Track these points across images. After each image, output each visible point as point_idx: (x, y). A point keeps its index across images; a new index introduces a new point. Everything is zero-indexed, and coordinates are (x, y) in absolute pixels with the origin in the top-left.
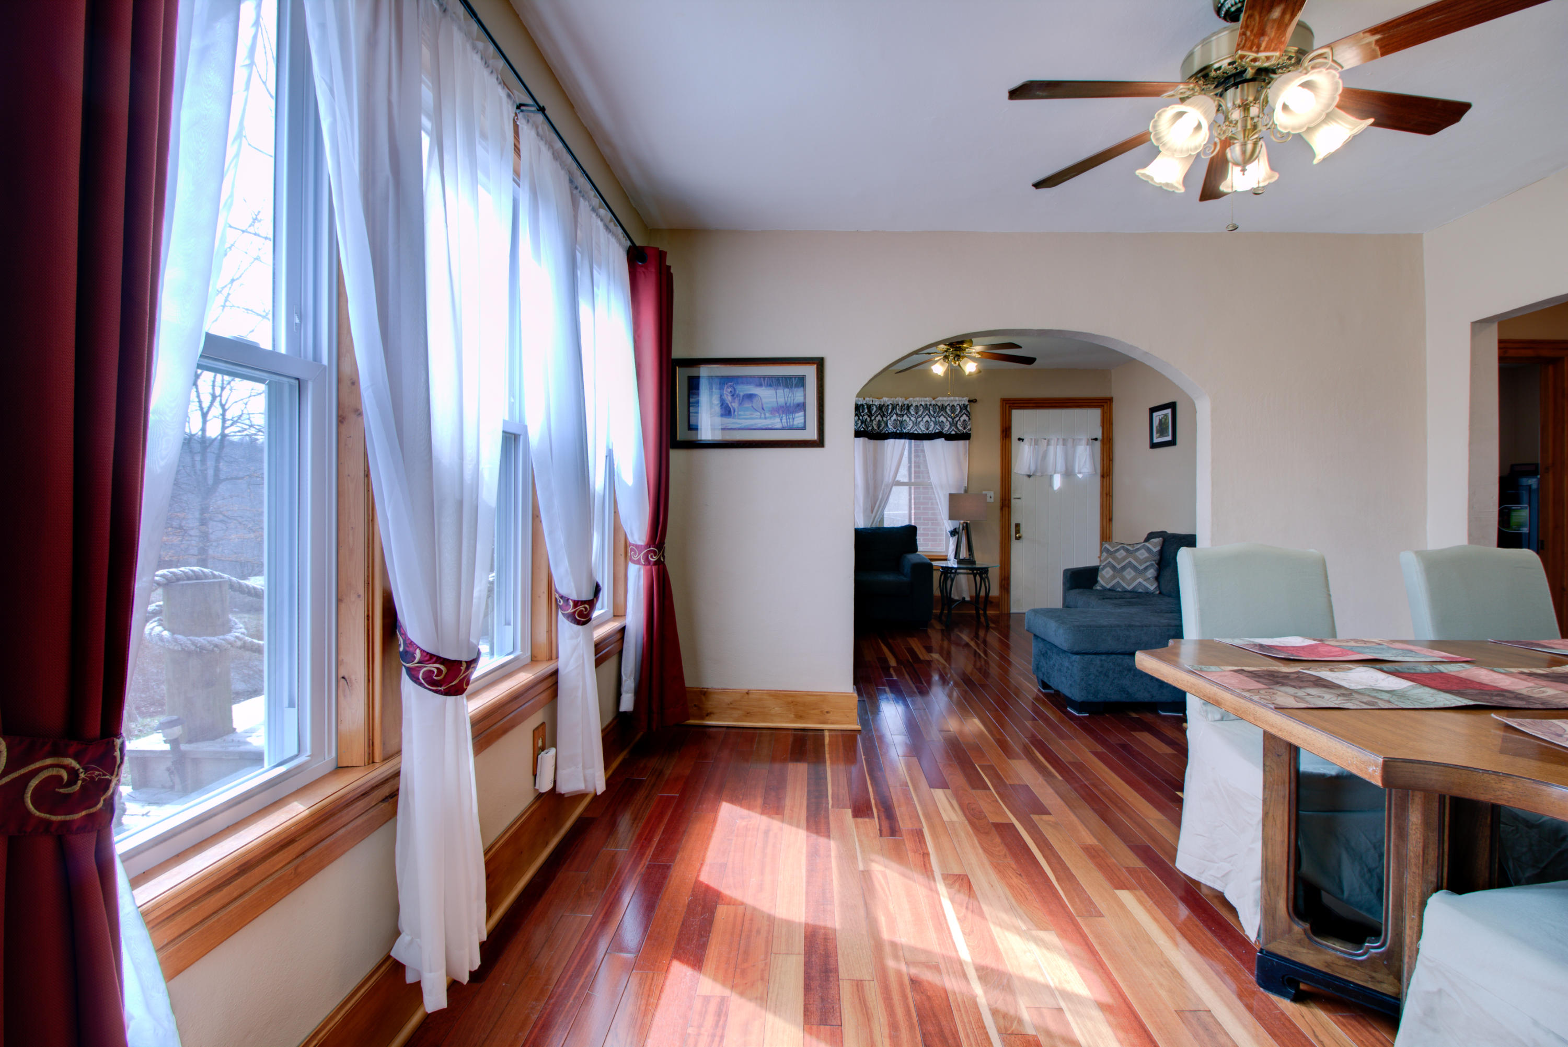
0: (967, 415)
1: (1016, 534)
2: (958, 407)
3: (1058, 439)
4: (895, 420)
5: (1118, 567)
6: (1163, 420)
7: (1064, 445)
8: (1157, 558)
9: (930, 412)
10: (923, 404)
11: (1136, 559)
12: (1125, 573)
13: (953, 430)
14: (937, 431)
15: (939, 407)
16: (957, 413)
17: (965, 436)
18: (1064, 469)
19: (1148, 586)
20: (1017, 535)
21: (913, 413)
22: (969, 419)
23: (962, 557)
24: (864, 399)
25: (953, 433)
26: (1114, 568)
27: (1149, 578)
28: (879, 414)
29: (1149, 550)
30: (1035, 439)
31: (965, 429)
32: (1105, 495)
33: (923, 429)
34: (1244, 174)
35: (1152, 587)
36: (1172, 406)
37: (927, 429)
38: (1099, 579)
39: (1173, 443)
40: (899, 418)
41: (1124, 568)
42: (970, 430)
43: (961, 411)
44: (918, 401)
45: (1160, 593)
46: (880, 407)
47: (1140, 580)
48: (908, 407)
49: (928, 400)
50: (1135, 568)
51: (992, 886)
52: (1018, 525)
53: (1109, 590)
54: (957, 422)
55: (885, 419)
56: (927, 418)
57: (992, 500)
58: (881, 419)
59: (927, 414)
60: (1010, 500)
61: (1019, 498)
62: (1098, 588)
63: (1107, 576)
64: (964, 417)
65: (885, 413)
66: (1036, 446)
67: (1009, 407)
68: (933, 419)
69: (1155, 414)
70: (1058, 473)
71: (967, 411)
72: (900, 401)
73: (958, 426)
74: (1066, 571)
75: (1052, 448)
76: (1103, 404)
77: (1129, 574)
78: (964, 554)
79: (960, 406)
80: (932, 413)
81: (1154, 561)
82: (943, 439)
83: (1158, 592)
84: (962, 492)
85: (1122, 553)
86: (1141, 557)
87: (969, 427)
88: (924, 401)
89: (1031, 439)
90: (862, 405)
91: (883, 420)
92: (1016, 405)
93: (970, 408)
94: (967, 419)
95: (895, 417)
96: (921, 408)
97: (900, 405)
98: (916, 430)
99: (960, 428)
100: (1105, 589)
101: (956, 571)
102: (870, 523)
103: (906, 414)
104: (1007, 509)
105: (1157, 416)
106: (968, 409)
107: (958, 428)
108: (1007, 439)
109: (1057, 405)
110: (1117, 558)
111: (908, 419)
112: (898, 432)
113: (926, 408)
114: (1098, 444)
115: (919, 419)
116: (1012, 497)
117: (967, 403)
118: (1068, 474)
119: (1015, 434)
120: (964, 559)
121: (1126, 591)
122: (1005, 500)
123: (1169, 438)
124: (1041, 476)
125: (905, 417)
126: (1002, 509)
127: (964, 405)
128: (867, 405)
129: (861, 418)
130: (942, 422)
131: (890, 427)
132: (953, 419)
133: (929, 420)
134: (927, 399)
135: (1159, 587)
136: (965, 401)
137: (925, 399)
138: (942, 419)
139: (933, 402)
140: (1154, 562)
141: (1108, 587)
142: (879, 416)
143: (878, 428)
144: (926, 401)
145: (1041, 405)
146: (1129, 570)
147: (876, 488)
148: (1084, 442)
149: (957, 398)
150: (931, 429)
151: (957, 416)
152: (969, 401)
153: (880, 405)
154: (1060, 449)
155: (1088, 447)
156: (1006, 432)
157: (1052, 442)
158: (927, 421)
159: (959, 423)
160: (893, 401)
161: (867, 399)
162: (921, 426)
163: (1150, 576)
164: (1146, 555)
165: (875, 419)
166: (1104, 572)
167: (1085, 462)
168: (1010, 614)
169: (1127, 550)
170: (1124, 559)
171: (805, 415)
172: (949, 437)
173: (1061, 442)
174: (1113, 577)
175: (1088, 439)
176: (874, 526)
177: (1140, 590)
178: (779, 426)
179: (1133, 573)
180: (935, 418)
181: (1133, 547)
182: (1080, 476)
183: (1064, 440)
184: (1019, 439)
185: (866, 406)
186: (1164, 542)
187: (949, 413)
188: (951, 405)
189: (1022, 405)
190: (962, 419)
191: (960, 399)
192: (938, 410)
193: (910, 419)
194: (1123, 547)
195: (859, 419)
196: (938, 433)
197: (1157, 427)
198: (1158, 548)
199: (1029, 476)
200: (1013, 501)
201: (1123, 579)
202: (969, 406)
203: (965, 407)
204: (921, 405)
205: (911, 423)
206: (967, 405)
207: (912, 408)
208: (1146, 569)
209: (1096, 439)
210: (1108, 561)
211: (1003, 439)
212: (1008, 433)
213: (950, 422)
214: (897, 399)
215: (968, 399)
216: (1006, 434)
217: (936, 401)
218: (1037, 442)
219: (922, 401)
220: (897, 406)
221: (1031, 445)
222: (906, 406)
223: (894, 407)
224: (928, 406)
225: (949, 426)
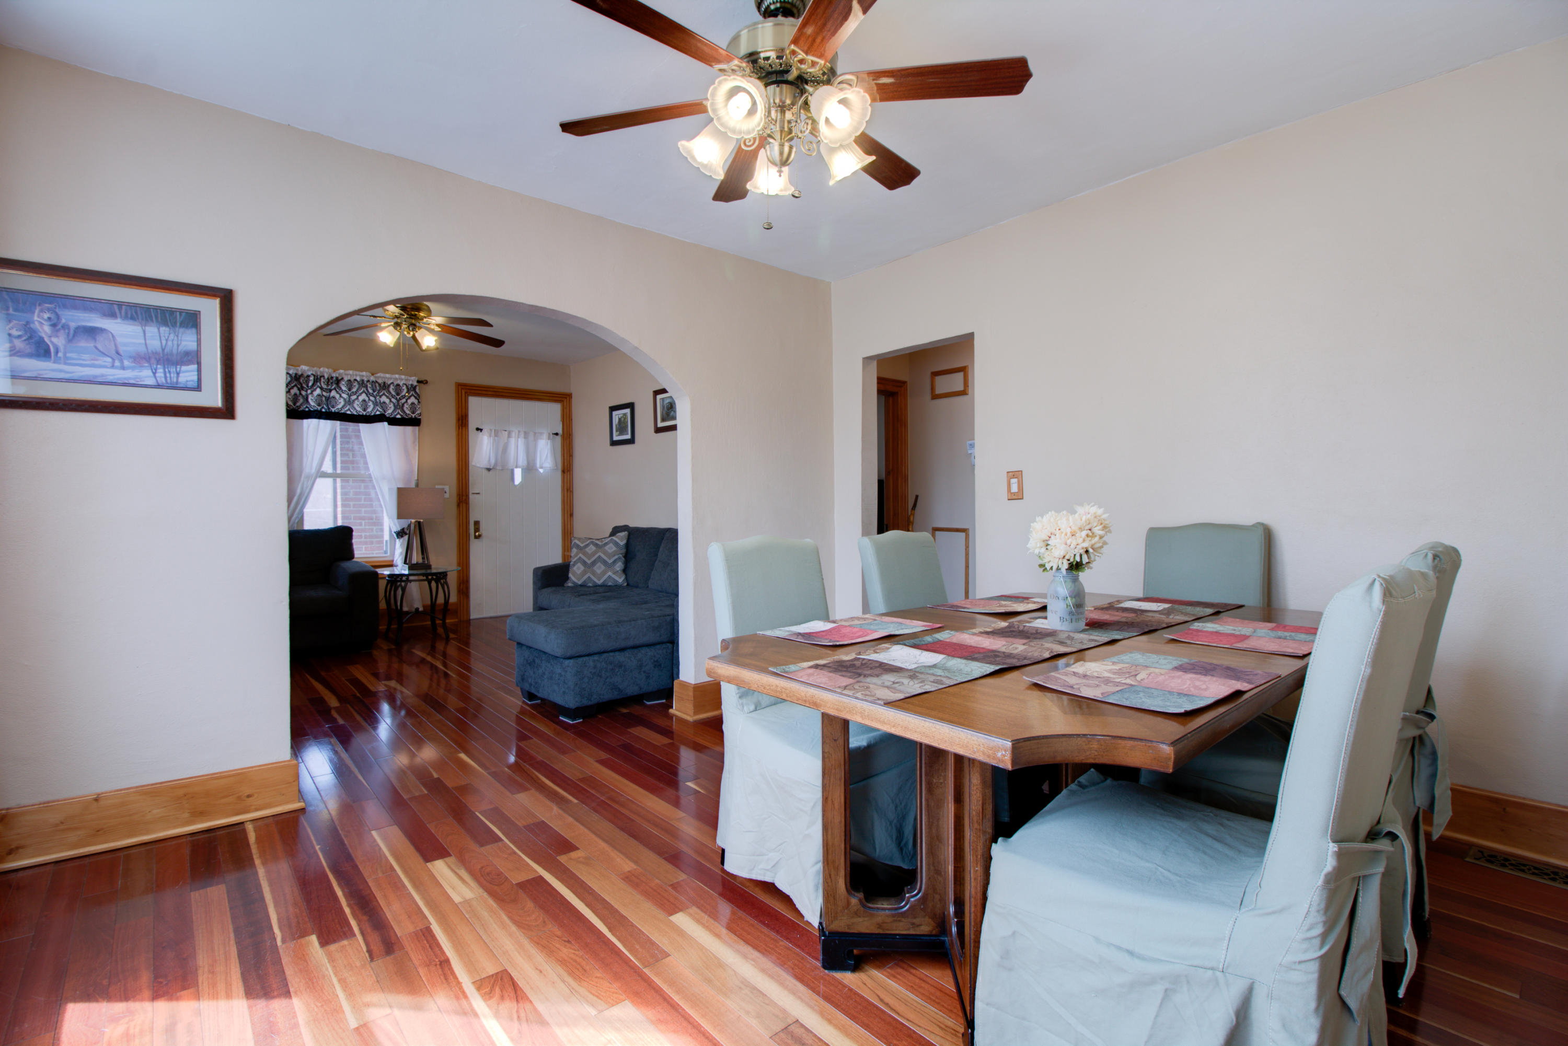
0: (416, 398)
1: (475, 532)
2: (405, 387)
3: (519, 432)
4: (319, 395)
5: (589, 562)
6: (622, 419)
7: (525, 438)
8: (624, 551)
9: (367, 390)
10: (358, 379)
11: (605, 553)
12: (595, 568)
13: (398, 413)
14: (378, 413)
15: (380, 385)
16: (403, 393)
17: (414, 422)
18: (525, 463)
19: (617, 578)
20: (477, 534)
21: (344, 388)
22: (419, 402)
23: (414, 561)
25: (399, 416)
26: (584, 563)
27: (618, 571)
28: (296, 385)
29: (616, 544)
30: (495, 430)
31: (413, 413)
32: (565, 490)
33: (359, 409)
34: (780, 176)
35: (620, 579)
36: (631, 406)
37: (365, 410)
38: (570, 575)
39: (631, 441)
40: (324, 393)
41: (594, 563)
42: (420, 414)
43: (408, 392)
44: (351, 375)
45: (628, 585)
47: (610, 573)
48: (338, 381)
49: (365, 375)
50: (605, 563)
51: (541, 972)
52: (477, 523)
53: (581, 586)
54: (403, 404)
55: (304, 393)
56: (363, 397)
57: (447, 495)
58: (298, 392)
59: (364, 392)
60: (467, 496)
61: (478, 493)
62: (570, 584)
63: (579, 572)
64: (413, 400)
65: (305, 385)
66: (496, 438)
67: (465, 393)
68: (372, 398)
69: (614, 413)
70: (519, 467)
71: (416, 393)
72: (326, 372)
73: (405, 409)
74: (536, 570)
75: (513, 441)
76: (563, 399)
77: (599, 568)
78: (416, 558)
79: (407, 387)
80: (371, 391)
81: (621, 554)
82: (386, 423)
83: (625, 584)
84: (413, 485)
85: (592, 548)
86: (610, 551)
87: (418, 412)
88: (360, 375)
89: (491, 430)
91: (300, 394)
92: (473, 391)
93: (419, 389)
94: (416, 402)
95: (318, 391)
96: (356, 384)
97: (326, 377)
98: (349, 410)
99: (408, 412)
100: (576, 586)
101: (407, 579)
103: (335, 389)
104: (464, 505)
105: (617, 414)
106: (417, 390)
107: (404, 412)
108: (463, 428)
110: (588, 553)
111: (337, 396)
112: (323, 410)
113: (362, 384)
114: (559, 439)
115: (354, 397)
116: (470, 494)
117: (415, 384)
118: (529, 469)
119: (473, 423)
120: (417, 564)
121: (596, 586)
122: (463, 496)
123: (628, 437)
124: (502, 470)
125: (333, 393)
126: (458, 505)
127: (412, 385)
130: (384, 403)
131: (312, 403)
132: (398, 401)
133: (367, 399)
134: (364, 373)
135: (626, 578)
136: (413, 381)
137: (361, 373)
138: (384, 399)
139: (372, 378)
140: (621, 556)
141: (580, 583)
142: (295, 388)
143: (295, 404)
144: (363, 376)
145: (501, 394)
146: (599, 564)
148: (545, 436)
149: (403, 377)
150: (369, 410)
151: (403, 397)
152: (418, 382)
153: (296, 374)
154: (521, 442)
155: (549, 441)
156: (462, 420)
157: (513, 434)
158: (364, 401)
159: (406, 406)
160: (316, 372)
162: (355, 405)
163: (618, 569)
164: (614, 549)
166: (575, 568)
167: (547, 456)
168: (470, 620)
169: (596, 545)
170: (594, 553)
171: (199, 371)
172: (393, 422)
173: (522, 435)
174: (584, 573)
175: (549, 434)
177: (610, 584)
178: (151, 381)
179: (603, 567)
180: (375, 398)
181: (602, 542)
182: (541, 471)
183: (525, 433)
184: (478, 429)
186: (629, 535)
187: (393, 393)
188: (395, 383)
189: (480, 392)
190: (410, 401)
191: (409, 377)
192: (378, 388)
193: (341, 396)
194: (592, 542)
196: (378, 415)
197: (616, 426)
198: (625, 542)
199: (489, 470)
200: (471, 497)
201: (594, 573)
202: (418, 388)
203: (414, 388)
204: (355, 380)
205: (342, 401)
206: (416, 386)
207: (343, 383)
208: (615, 562)
209: (557, 434)
210: (578, 556)
211: (459, 428)
212: (464, 421)
213: (394, 404)
214: (322, 369)
215: (417, 379)
216: (462, 422)
217: (376, 377)
218: (497, 434)
219: (356, 375)
220: (322, 378)
221: (490, 436)
222: (334, 379)
223: (317, 379)
224: (365, 382)
225: (393, 408)
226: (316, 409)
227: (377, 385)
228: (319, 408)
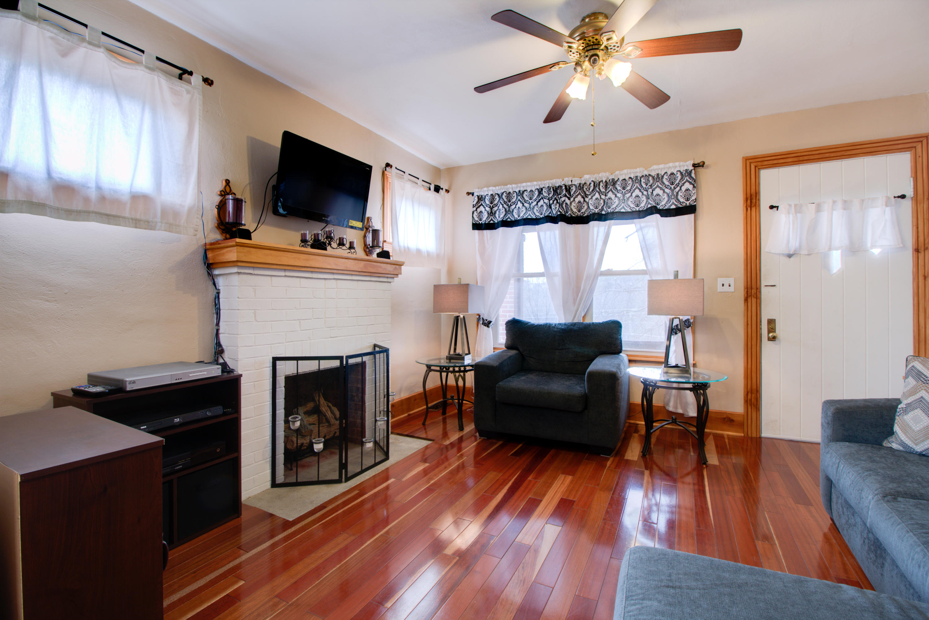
0: (690, 183)
1: (769, 332)
2: (679, 175)
3: (834, 202)
4: (597, 199)
7: (846, 209)
9: (641, 185)
10: (632, 177)
13: (673, 203)
14: (649, 206)
15: (653, 177)
16: (677, 182)
17: (691, 209)
18: (847, 243)
20: (771, 335)
21: (619, 188)
22: (694, 187)
24: (563, 180)
25: (673, 207)
28: (579, 194)
30: (797, 205)
31: (688, 200)
32: (921, 278)
33: (632, 206)
37: (637, 206)
38: (896, 428)
40: (602, 197)
42: (695, 201)
43: (682, 179)
44: (626, 174)
46: (581, 187)
48: (614, 182)
49: (639, 172)
52: (771, 322)
53: (921, 455)
54: (677, 193)
55: (587, 200)
56: (637, 192)
57: (732, 289)
58: (582, 200)
59: (637, 187)
60: (758, 289)
61: (775, 286)
62: (895, 446)
63: (917, 427)
64: (687, 186)
65: (587, 193)
66: (798, 215)
67: (756, 167)
68: (645, 193)
70: (837, 249)
71: (691, 177)
72: (604, 176)
73: (679, 197)
74: (828, 404)
75: (825, 216)
76: (914, 145)
79: (681, 173)
80: (644, 186)
82: (658, 216)
87: (693, 198)
88: (634, 173)
89: (790, 205)
90: (560, 187)
91: (584, 201)
92: (766, 163)
93: (695, 174)
94: (691, 187)
95: (597, 195)
96: (630, 182)
97: (604, 181)
98: (623, 207)
99: (682, 200)
102: (572, 318)
103: (611, 190)
104: (754, 300)
106: (693, 175)
107: (678, 200)
108: (753, 209)
109: (832, 155)
111: (613, 197)
112: (603, 213)
113: (636, 180)
114: (906, 203)
115: (628, 195)
116: (763, 285)
117: (691, 168)
118: (855, 251)
119: (765, 201)
122: (751, 289)
124: (809, 255)
125: (610, 195)
126: (746, 300)
127: (686, 170)
128: (566, 186)
129: (559, 201)
130: (657, 195)
131: (591, 207)
132: (673, 191)
133: (640, 194)
134: (638, 170)
136: (688, 166)
137: (635, 170)
138: (658, 191)
139: (646, 173)
141: (918, 449)
142: (579, 197)
143: (579, 212)
144: (636, 172)
145: (806, 158)
147: (579, 278)
148: (881, 202)
149: (677, 164)
150: (642, 205)
151: (677, 185)
152: (695, 166)
153: (580, 184)
154: (839, 215)
155: (888, 210)
156: (752, 200)
157: (825, 207)
158: (638, 197)
159: (680, 194)
160: (596, 179)
161: (566, 179)
162: (629, 203)
165: (574, 200)
166: (908, 418)
167: (883, 230)
168: (761, 438)
172: (667, 213)
173: (840, 205)
175: (888, 198)
176: (576, 321)
180: (647, 191)
182: (875, 252)
183: (845, 202)
184: (772, 207)
185: (564, 187)
187: (667, 183)
188: (669, 173)
189: (775, 162)
190: (684, 188)
191: (682, 163)
192: (651, 181)
193: (616, 196)
195: (557, 202)
196: (650, 208)
199: (790, 256)
200: (764, 290)
202: (693, 171)
203: (689, 173)
204: (630, 178)
205: (617, 201)
206: (691, 172)
207: (618, 183)
209: (903, 197)
210: (917, 396)
211: (747, 209)
212: (754, 201)
213: (668, 195)
214: (600, 175)
215: (692, 163)
216: (751, 202)
217: (648, 171)
218: (798, 209)
219: (630, 173)
220: (601, 183)
221: (789, 213)
222: (611, 181)
223: (596, 185)
224: (639, 178)
225: (666, 199)
226: (593, 212)
227: (651, 178)
228: (597, 211)
